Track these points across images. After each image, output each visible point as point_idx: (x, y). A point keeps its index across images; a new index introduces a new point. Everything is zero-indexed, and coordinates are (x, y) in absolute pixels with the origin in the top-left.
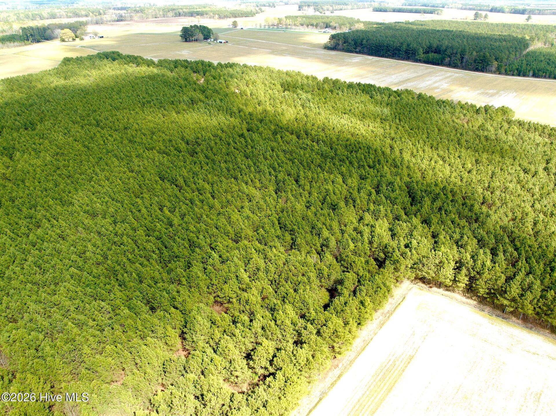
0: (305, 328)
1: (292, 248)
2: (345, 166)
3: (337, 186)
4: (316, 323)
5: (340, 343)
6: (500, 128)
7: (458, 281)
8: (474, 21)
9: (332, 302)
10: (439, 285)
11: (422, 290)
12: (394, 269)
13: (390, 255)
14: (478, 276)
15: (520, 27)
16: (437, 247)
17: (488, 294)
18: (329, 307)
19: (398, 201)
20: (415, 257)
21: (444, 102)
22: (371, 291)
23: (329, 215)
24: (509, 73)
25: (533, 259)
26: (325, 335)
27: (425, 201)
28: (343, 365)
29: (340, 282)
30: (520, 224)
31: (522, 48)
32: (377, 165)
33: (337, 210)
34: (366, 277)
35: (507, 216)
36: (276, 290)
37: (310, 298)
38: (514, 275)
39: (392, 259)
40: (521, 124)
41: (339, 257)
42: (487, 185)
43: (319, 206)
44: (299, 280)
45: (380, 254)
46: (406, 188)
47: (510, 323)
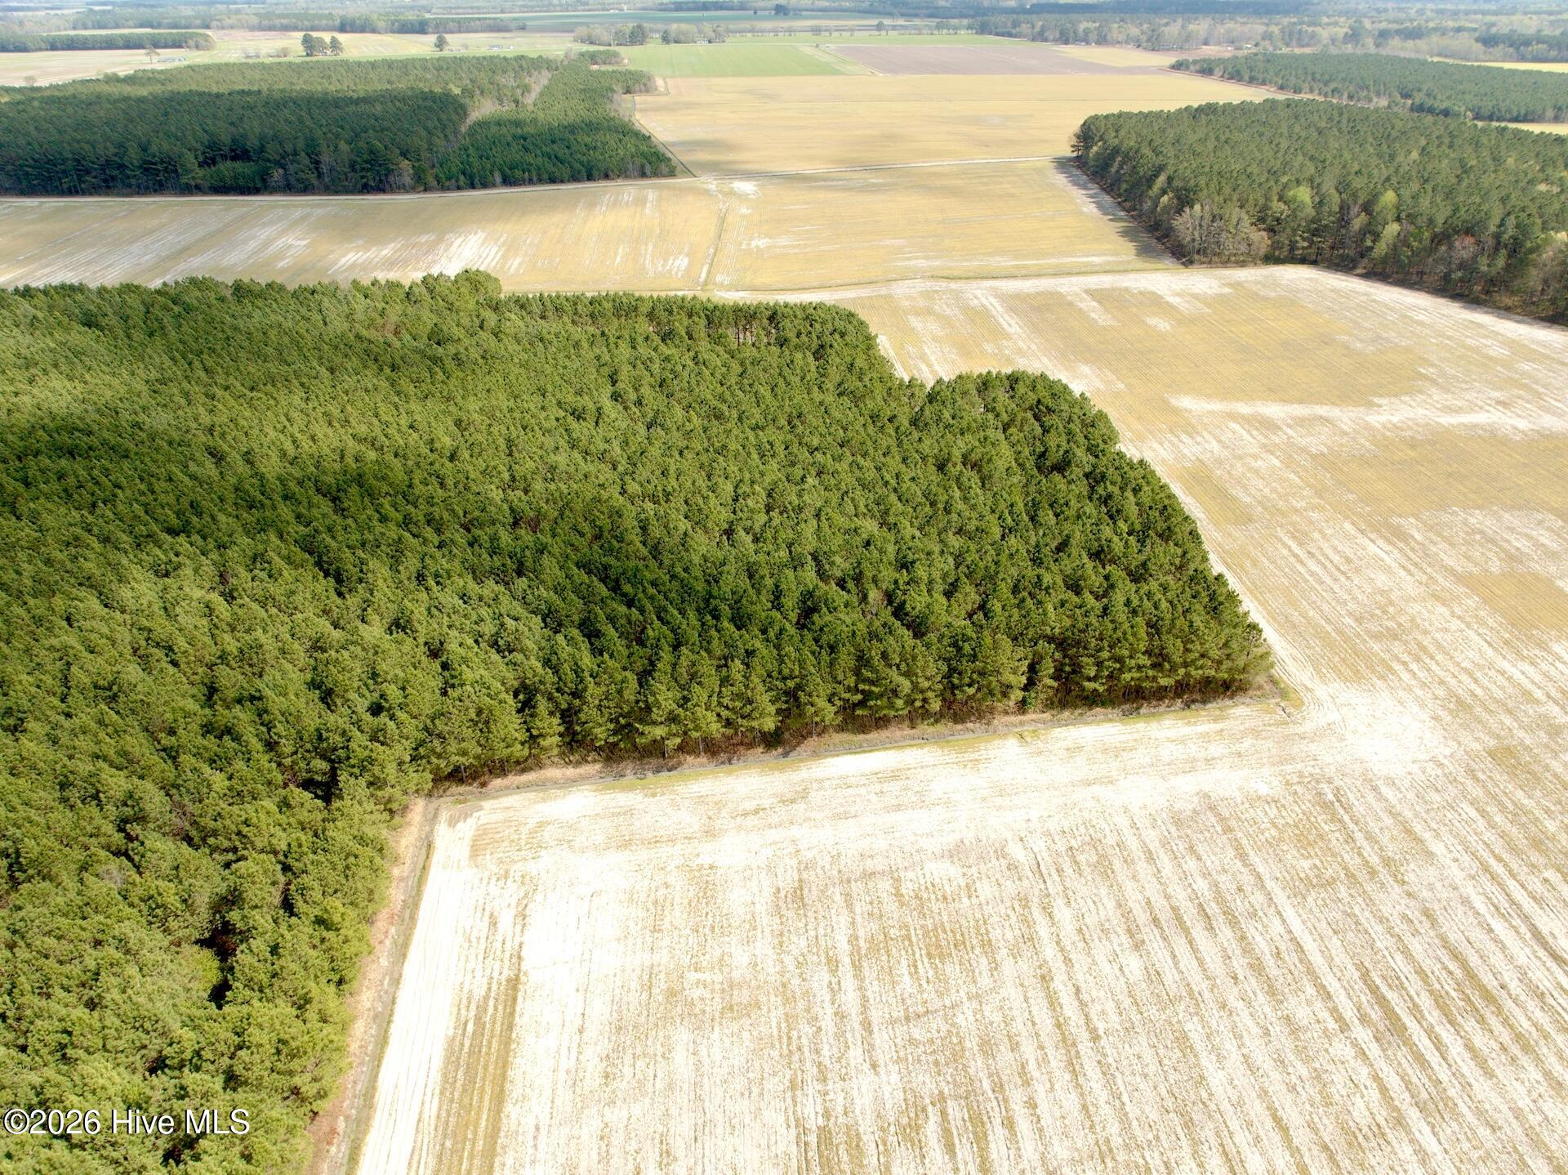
0: (183, 1093)
1: (15, 883)
2: (93, 556)
3: (87, 625)
4: (210, 1056)
5: (310, 1067)
6: (481, 327)
7: (541, 735)
8: (308, 59)
9: (232, 969)
10: (500, 768)
11: (465, 801)
12: (370, 784)
13: (342, 753)
14: (577, 702)
15: (429, 65)
16: (453, 677)
17: (615, 733)
18: (229, 988)
19: (298, 599)
20: (412, 728)
21: (313, 292)
22: (333, 878)
23: (101, 722)
24: (447, 184)
25: (670, 608)
26: (251, 1076)
27: (373, 572)
28: (347, 1118)
29: (232, 899)
30: (614, 542)
31: (455, 118)
32: (195, 520)
33: (122, 698)
34: (300, 846)
35: (582, 535)
36: (21, 1041)
37: (155, 996)
38: (652, 664)
39: (352, 761)
40: (522, 304)
41: (194, 833)
42: (506, 476)
43: (53, 707)
44: (92, 965)
45: (313, 763)
46: (307, 556)
47: (687, 772)
